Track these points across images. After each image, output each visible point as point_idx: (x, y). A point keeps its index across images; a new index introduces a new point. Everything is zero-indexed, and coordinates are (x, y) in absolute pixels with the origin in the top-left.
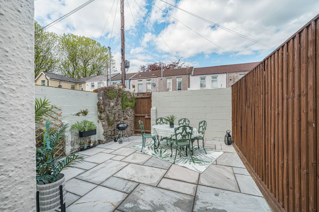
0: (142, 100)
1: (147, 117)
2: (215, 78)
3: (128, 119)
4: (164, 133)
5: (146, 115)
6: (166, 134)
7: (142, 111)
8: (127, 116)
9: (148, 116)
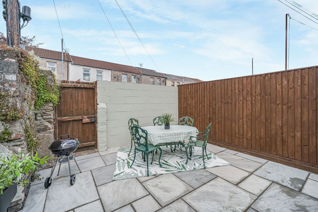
0: (74, 91)
1: (86, 120)
2: (99, 73)
3: (50, 129)
4: (174, 137)
5: (86, 117)
6: (178, 138)
7: (75, 111)
8: (47, 124)
9: (88, 118)
